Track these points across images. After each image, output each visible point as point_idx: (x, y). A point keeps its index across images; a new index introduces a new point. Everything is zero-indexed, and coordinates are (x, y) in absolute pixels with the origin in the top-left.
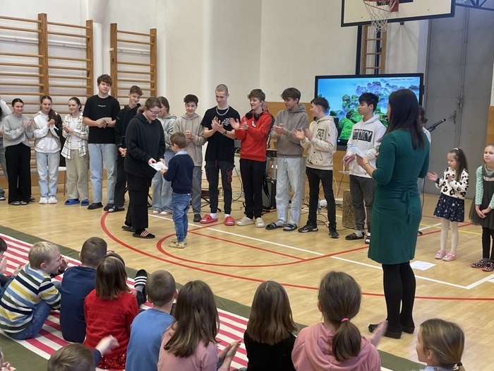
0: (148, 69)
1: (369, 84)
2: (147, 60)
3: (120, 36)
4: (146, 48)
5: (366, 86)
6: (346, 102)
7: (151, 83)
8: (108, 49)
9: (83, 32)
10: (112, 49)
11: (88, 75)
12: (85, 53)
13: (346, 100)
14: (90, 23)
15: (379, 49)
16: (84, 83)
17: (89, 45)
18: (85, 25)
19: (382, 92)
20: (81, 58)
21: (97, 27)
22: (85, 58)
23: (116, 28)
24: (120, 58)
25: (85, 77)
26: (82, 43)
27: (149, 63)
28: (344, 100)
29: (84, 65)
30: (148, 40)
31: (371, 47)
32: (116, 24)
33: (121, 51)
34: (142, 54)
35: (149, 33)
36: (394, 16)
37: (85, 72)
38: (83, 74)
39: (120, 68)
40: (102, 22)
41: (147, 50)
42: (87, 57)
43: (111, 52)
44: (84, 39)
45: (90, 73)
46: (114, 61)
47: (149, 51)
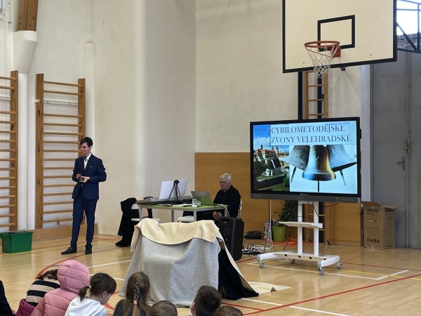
0: (75, 121)
2: (75, 112)
3: (46, 87)
4: (73, 99)
8: (34, 101)
9: (8, 83)
10: (38, 101)
11: (12, 128)
12: (8, 105)
14: (15, 74)
15: (320, 95)
16: (7, 137)
17: (14, 97)
18: (9, 76)
20: (4, 110)
21: (22, 78)
22: (8, 110)
23: (43, 78)
24: (47, 110)
25: (9, 130)
26: (6, 94)
27: (76, 114)
29: (7, 118)
30: (76, 90)
31: (312, 94)
32: (43, 75)
33: (48, 103)
34: (70, 105)
35: (77, 83)
36: (336, 61)
37: (9, 125)
38: (6, 128)
39: (46, 120)
40: (27, 72)
41: (75, 101)
42: (12, 109)
43: (36, 103)
44: (9, 91)
45: (14, 126)
46: (40, 113)
47: (77, 102)
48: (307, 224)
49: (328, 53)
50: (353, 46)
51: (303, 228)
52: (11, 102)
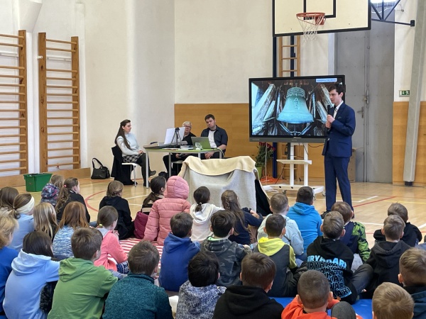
0: (69, 76)
2: (69, 67)
3: (48, 45)
4: (68, 55)
7: (73, 89)
8: (37, 57)
9: (16, 42)
10: (40, 57)
11: (21, 82)
12: (16, 61)
14: (22, 33)
15: (293, 55)
16: (16, 90)
17: (23, 53)
18: (16, 34)
20: (12, 66)
21: (28, 35)
22: (17, 65)
24: (49, 65)
25: (18, 84)
26: (15, 51)
27: (70, 69)
29: (16, 73)
30: (69, 47)
31: (286, 53)
32: (45, 33)
34: (65, 60)
35: (70, 41)
37: (17, 80)
38: (15, 81)
39: (49, 74)
40: (32, 32)
41: (69, 56)
42: (20, 65)
43: (39, 60)
44: (17, 48)
45: (23, 80)
46: (42, 68)
47: (70, 57)
48: (298, 162)
49: (313, 21)
50: (334, 16)
51: (295, 165)
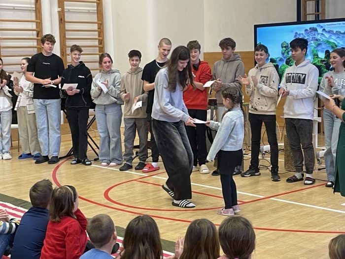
0: (95, 27)
1: (306, 30)
2: (95, 18)
4: (92, 6)
5: (303, 32)
6: (284, 49)
7: (99, 40)
8: (56, 9)
10: (60, 9)
11: (38, 35)
12: (34, 14)
13: (285, 47)
16: (34, 43)
17: (38, 6)
19: (319, 37)
20: (30, 19)
22: (34, 19)
24: (68, 18)
25: (35, 37)
26: (31, 5)
27: (96, 21)
28: (282, 47)
29: (33, 26)
33: (69, 11)
34: (89, 12)
37: (35, 32)
38: (33, 35)
39: (68, 27)
42: (37, 18)
43: (59, 12)
46: (62, 21)
47: (96, 9)
52: (36, 11)
